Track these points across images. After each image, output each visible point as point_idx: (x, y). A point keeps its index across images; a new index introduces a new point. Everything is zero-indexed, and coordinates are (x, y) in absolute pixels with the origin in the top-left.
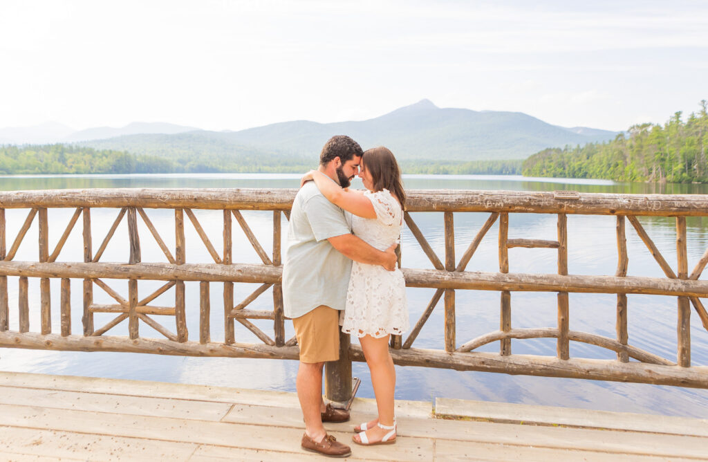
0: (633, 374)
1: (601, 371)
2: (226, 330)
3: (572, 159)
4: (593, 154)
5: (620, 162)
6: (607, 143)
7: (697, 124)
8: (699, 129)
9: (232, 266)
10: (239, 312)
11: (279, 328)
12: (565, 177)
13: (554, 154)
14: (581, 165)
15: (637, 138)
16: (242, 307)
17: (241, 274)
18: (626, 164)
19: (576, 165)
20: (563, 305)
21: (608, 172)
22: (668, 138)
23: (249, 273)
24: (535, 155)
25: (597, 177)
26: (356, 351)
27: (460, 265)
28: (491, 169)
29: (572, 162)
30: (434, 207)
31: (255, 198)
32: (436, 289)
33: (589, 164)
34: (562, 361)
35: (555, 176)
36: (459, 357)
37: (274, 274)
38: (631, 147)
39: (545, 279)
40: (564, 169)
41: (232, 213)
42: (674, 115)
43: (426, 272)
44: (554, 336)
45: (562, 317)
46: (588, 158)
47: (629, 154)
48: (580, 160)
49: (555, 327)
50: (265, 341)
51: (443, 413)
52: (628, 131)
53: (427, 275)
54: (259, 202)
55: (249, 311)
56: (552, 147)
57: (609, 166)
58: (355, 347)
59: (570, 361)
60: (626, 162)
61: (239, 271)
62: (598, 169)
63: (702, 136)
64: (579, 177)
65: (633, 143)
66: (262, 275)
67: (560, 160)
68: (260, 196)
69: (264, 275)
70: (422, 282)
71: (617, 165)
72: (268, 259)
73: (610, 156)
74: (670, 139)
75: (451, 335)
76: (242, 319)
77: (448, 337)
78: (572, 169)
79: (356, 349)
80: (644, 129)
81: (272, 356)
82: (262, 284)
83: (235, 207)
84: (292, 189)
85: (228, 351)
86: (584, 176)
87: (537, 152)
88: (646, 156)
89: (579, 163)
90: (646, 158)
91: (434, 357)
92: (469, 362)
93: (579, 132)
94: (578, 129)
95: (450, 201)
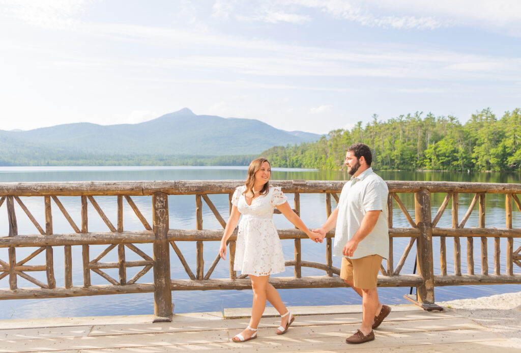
0: (335, 282)
1: (318, 282)
2: (85, 278)
3: (292, 154)
4: (305, 151)
5: (323, 156)
6: (315, 142)
7: (371, 130)
8: (372, 134)
9: (88, 234)
10: (94, 265)
11: (122, 273)
13: (279, 151)
14: (297, 158)
15: (334, 139)
16: (96, 261)
17: (95, 239)
18: (327, 157)
19: (294, 158)
20: (298, 246)
21: (316, 163)
22: (353, 140)
23: (101, 238)
24: (266, 151)
25: (308, 167)
26: (174, 284)
28: (235, 162)
29: (291, 156)
31: (105, 187)
33: (303, 157)
34: (298, 279)
36: (239, 282)
37: (119, 238)
38: (331, 146)
39: (288, 231)
40: (286, 161)
41: (87, 198)
42: (357, 124)
43: (218, 231)
44: (293, 265)
45: (297, 253)
46: (302, 154)
47: (329, 150)
48: (297, 155)
49: (294, 259)
50: (112, 283)
51: (230, 316)
52: (329, 135)
53: (219, 233)
54: (108, 190)
55: (101, 264)
56: (278, 146)
57: (316, 159)
59: (301, 279)
60: (327, 156)
61: (94, 237)
62: (309, 161)
63: (374, 138)
65: (331, 143)
66: (111, 238)
67: (284, 155)
68: (108, 186)
69: (112, 239)
70: (216, 237)
71: (321, 158)
72: (114, 228)
73: (316, 152)
74: (355, 140)
76: (96, 269)
77: (232, 270)
78: (291, 161)
79: (175, 282)
80: (338, 133)
81: (118, 292)
82: (110, 245)
83: (90, 194)
84: (130, 181)
85: (87, 291)
86: (300, 166)
89: (297, 157)
90: (340, 154)
91: (224, 283)
93: (296, 135)
94: (295, 132)
95: (233, 187)
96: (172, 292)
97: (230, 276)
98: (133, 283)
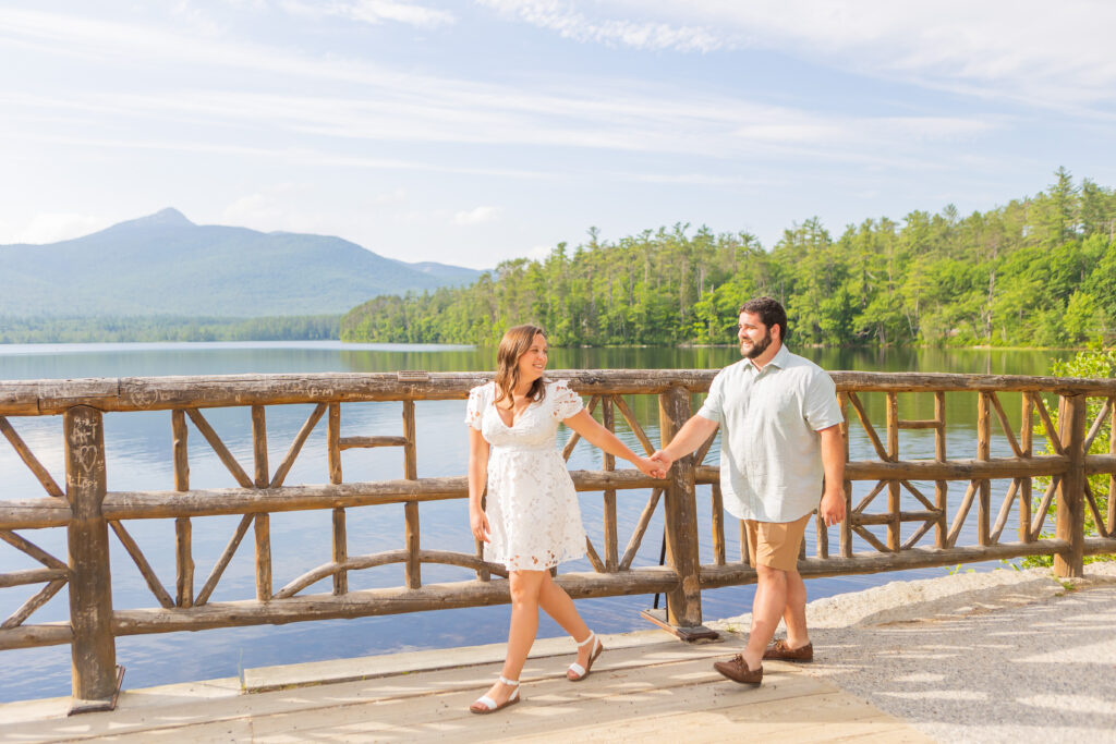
0: (495, 594)
1: (459, 596)
3: (416, 313)
4: (447, 305)
5: (485, 317)
6: (468, 287)
7: (586, 261)
8: (588, 269)
12: (407, 342)
13: (389, 307)
14: (430, 322)
15: (509, 281)
18: (493, 319)
19: (423, 322)
20: (412, 518)
21: (470, 333)
22: (549, 281)
24: (360, 307)
25: (453, 343)
26: (122, 620)
27: (276, 478)
28: (289, 330)
29: (416, 318)
30: (238, 399)
32: (242, 515)
33: (442, 320)
34: (413, 591)
35: (391, 341)
36: (278, 606)
38: (501, 294)
39: (389, 486)
40: (405, 329)
42: (556, 248)
43: (227, 492)
44: (402, 560)
45: (410, 535)
46: (440, 312)
47: (499, 304)
48: (429, 315)
49: (403, 548)
51: (258, 685)
52: (497, 270)
53: (229, 497)
56: (387, 295)
57: (471, 322)
58: (120, 614)
59: (421, 590)
60: (494, 318)
62: (455, 329)
63: (592, 278)
64: (427, 342)
65: (503, 287)
67: (399, 314)
70: (221, 507)
71: (481, 322)
73: (471, 308)
74: (552, 282)
75: (265, 577)
77: (262, 581)
78: (417, 328)
79: (123, 616)
80: (517, 268)
86: (435, 340)
87: (363, 303)
88: (521, 308)
89: (427, 319)
90: (520, 311)
91: (241, 611)
92: (291, 610)
93: (426, 270)
94: (424, 264)
95: (260, 390)
96: (117, 639)
97: (257, 593)
98: (18, 625)
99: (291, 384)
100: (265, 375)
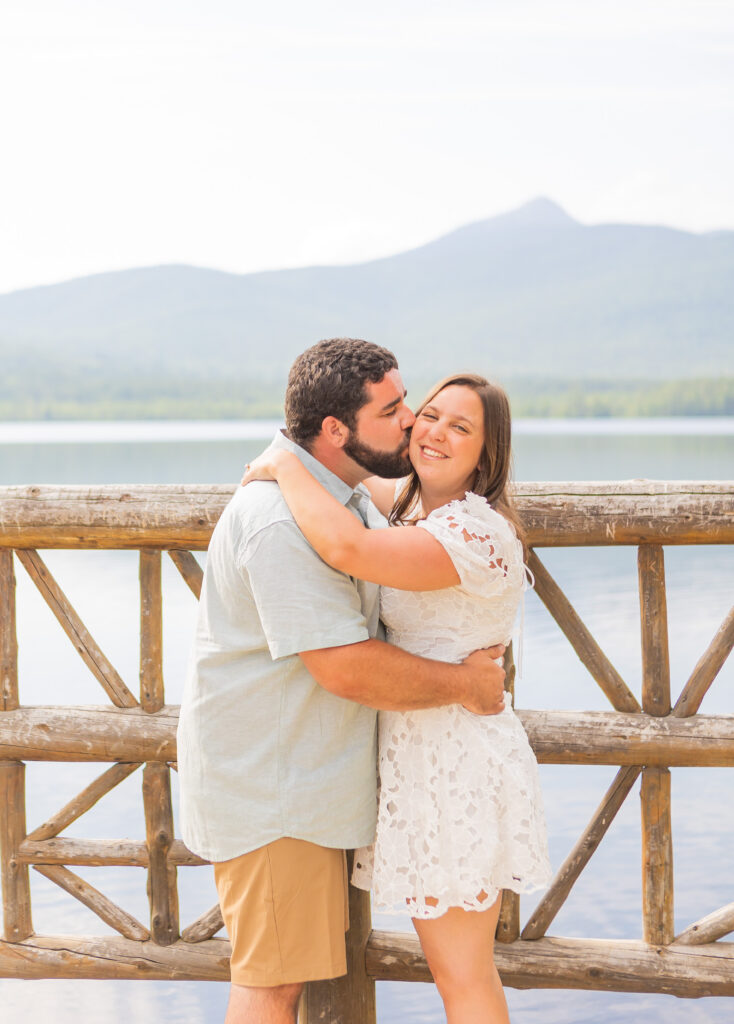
2: (6, 901)
9: (19, 714)
10: (44, 847)
11: (163, 891)
16: (52, 832)
17: (46, 738)
23: (70, 734)
26: (387, 951)
27: (684, 697)
30: (610, 531)
31: (85, 512)
32: (617, 769)
36: (684, 960)
37: (145, 735)
43: (588, 719)
50: (121, 931)
53: (591, 729)
54: (97, 524)
55: (72, 844)
58: (384, 939)
61: (43, 726)
66: (110, 737)
68: (99, 507)
69: (115, 738)
70: (575, 748)
72: (126, 691)
75: (660, 897)
76: (55, 866)
77: (653, 905)
79: (389, 944)
81: (145, 970)
82: (110, 765)
83: (25, 540)
84: (193, 486)
85: (15, 961)
91: (612, 962)
92: (712, 971)
95: (655, 515)
97: (642, 928)
98: (210, 937)
99: (719, 505)
100: (665, 484)
